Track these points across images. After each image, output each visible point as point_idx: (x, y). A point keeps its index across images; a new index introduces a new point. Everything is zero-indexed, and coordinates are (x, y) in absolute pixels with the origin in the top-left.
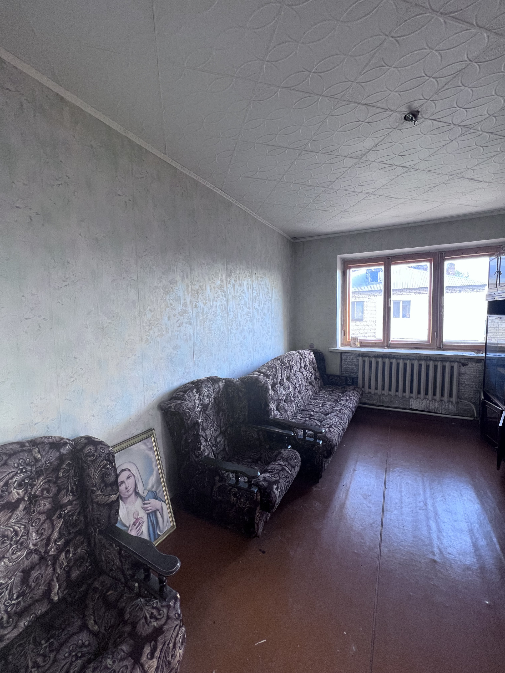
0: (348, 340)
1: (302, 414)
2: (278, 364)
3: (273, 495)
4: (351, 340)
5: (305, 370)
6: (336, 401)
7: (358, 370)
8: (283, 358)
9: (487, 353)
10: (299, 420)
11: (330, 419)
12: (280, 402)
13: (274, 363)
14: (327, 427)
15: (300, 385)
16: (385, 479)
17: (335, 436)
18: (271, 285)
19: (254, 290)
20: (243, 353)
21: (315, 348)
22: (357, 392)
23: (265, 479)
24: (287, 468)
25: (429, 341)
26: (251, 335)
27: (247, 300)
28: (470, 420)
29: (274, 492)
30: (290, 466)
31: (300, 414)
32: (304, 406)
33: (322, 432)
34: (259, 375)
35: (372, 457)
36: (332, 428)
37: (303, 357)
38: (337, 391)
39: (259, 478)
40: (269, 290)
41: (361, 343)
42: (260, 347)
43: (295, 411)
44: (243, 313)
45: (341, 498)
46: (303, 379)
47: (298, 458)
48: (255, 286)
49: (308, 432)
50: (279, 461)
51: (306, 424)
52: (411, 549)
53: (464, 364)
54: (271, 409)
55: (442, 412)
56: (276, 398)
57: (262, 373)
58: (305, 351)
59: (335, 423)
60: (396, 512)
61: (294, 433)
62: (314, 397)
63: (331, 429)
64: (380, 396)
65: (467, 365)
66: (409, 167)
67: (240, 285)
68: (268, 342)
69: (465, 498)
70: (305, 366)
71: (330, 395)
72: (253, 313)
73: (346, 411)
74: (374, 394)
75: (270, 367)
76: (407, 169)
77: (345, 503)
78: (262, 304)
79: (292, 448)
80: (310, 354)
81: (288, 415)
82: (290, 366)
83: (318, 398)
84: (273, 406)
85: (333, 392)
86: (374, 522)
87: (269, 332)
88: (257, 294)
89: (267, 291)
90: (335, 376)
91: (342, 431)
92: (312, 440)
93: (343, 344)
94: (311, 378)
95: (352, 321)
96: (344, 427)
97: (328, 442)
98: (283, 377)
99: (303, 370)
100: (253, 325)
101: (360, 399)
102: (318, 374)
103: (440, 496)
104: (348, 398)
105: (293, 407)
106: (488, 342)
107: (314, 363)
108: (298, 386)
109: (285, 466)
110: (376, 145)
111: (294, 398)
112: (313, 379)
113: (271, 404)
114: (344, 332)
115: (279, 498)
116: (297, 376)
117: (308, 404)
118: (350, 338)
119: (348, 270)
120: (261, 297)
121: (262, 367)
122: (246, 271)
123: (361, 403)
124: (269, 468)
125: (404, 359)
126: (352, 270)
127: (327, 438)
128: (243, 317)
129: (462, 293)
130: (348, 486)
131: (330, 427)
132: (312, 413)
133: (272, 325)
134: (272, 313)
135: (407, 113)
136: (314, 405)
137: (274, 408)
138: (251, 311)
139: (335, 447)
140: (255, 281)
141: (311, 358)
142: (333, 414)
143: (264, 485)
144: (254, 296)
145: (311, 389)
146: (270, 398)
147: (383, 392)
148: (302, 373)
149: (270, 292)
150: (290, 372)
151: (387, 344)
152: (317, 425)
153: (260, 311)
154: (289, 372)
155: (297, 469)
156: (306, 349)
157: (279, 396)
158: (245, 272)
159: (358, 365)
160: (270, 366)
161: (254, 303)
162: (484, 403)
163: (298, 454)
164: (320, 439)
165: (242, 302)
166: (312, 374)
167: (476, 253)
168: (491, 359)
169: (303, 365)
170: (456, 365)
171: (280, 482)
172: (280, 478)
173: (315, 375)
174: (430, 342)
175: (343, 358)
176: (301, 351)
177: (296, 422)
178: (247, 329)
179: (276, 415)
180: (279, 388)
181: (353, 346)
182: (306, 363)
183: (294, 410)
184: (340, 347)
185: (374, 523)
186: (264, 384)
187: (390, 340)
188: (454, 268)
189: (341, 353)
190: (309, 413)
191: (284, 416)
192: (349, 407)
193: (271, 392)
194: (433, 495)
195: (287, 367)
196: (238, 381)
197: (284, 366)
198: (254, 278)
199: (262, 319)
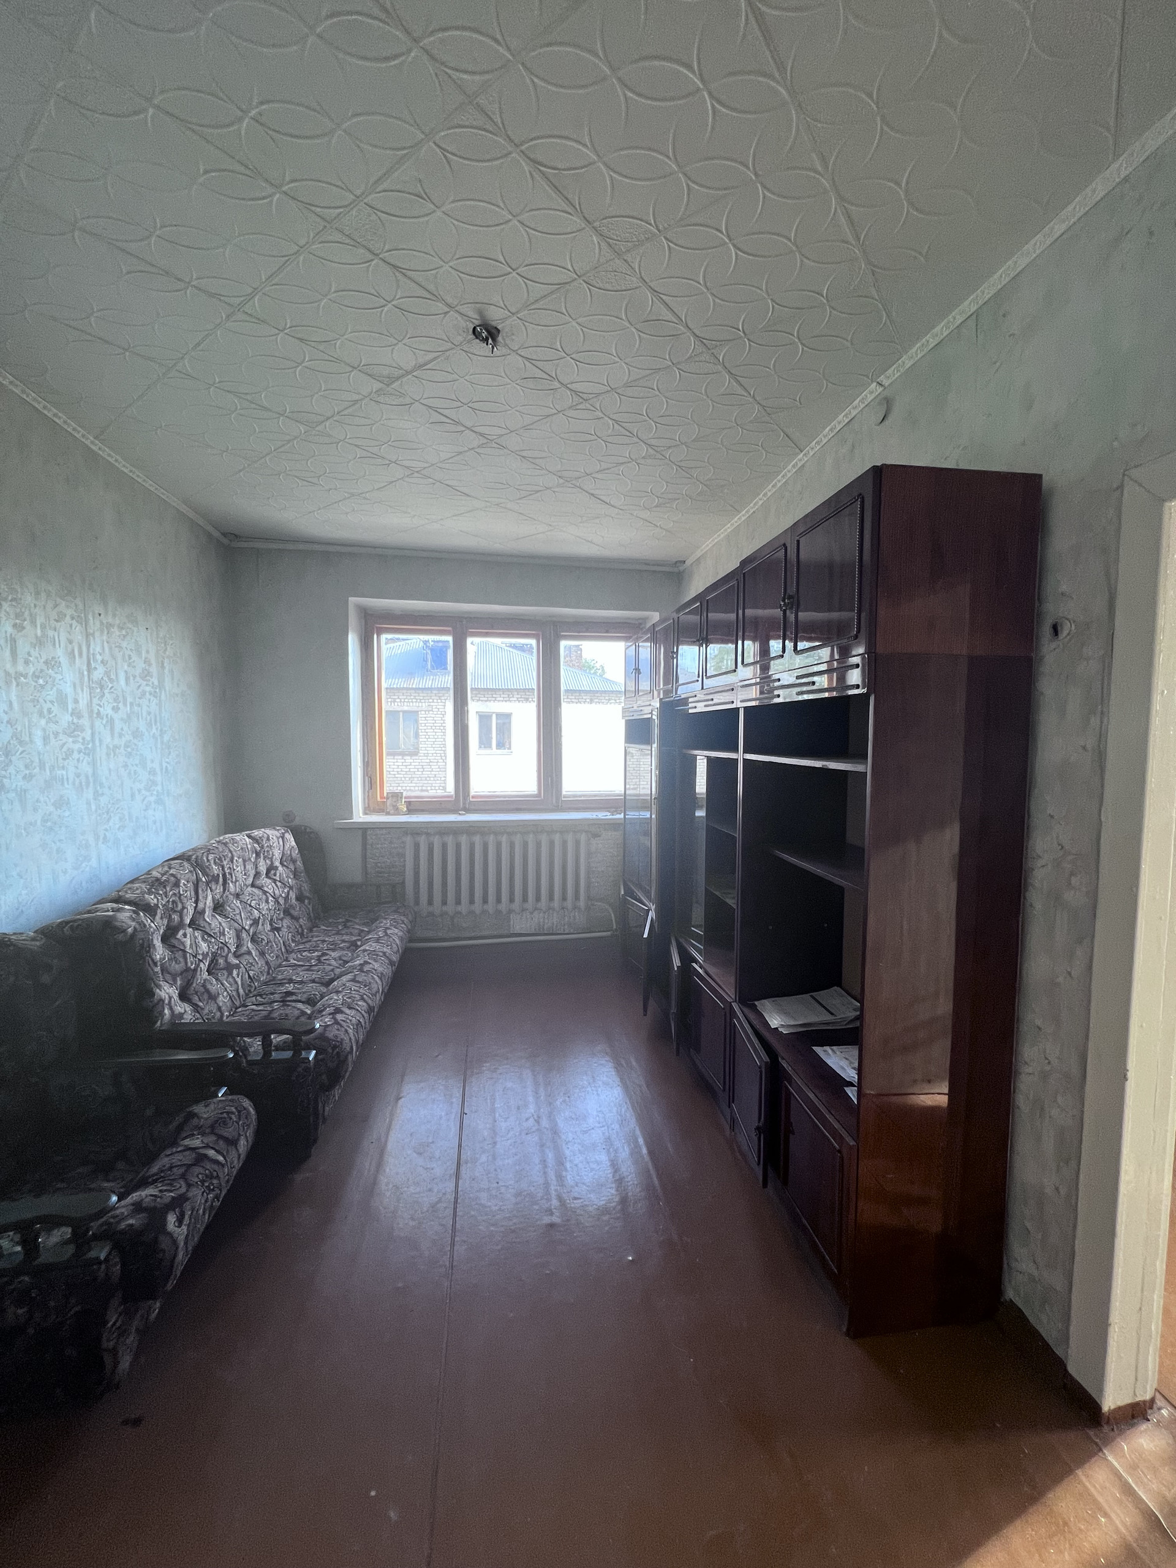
0: (381, 798)
1: (261, 996)
2: (185, 873)
3: (164, 1243)
4: (388, 798)
5: (269, 881)
6: (353, 946)
7: (404, 866)
8: (199, 854)
9: (627, 813)
10: (253, 1013)
11: (338, 992)
12: (193, 977)
13: (172, 871)
14: (330, 1014)
15: (256, 922)
16: (464, 1095)
17: (350, 1031)
18: (158, 651)
19: (95, 660)
20: (58, 851)
21: (297, 821)
22: (402, 918)
23: (138, 1207)
24: (211, 1153)
25: (539, 795)
26: (89, 794)
27: (68, 690)
28: (608, 937)
29: (170, 1234)
30: (222, 1144)
31: (255, 996)
32: (268, 973)
33: (313, 1030)
34: (119, 910)
35: (437, 1056)
36: (342, 1012)
37: (262, 847)
38: (357, 921)
39: (118, 1212)
40: (150, 665)
41: (409, 804)
42: (122, 828)
43: (241, 991)
44: (53, 727)
45: (366, 1173)
46: (263, 906)
47: (249, 1112)
48: (98, 649)
49: (276, 1039)
50: (187, 1142)
51: (273, 1019)
52: (511, 1223)
53: (596, 835)
54: (162, 1000)
55: (564, 930)
56: (177, 967)
57: (129, 903)
58: (270, 832)
59: (349, 1000)
60: (484, 1158)
61: (234, 1051)
62: (296, 946)
63: (339, 1017)
64: (452, 918)
65: (600, 836)
66: (489, 437)
67: (40, 642)
68: (151, 812)
69: (600, 1083)
70: (271, 869)
71: (338, 933)
72: (92, 727)
73: (376, 965)
74: (441, 915)
75: (156, 884)
76: (485, 441)
77: (375, 1182)
78: (125, 705)
79: (231, 1091)
80: (283, 838)
81: (219, 1009)
82: (224, 875)
83: (308, 945)
84: (167, 992)
85: (345, 926)
86: (440, 1199)
87: (154, 783)
88: (107, 674)
89: (144, 670)
90: (350, 886)
91: (366, 1015)
92: (288, 1054)
93: (367, 810)
94: (286, 898)
95: (388, 754)
96: (371, 1005)
97: (330, 1050)
98: (201, 905)
99: (264, 881)
100: (93, 764)
101: (409, 931)
102: (306, 887)
103: (562, 1094)
104: (381, 934)
105: (236, 983)
106: (627, 792)
107: (294, 861)
108: (251, 925)
109: (207, 1147)
110: (420, 367)
111: (237, 956)
112: (294, 901)
113: (159, 987)
114: (372, 779)
115: (186, 1243)
116: (246, 898)
117: (280, 966)
118: (385, 795)
119: (375, 636)
120: (122, 682)
121: (129, 886)
122: (64, 603)
123: (411, 940)
124: (155, 1169)
125: (495, 834)
126: (384, 637)
127: (327, 1040)
128: (53, 741)
129: (593, 704)
130: (383, 1140)
131: (338, 1011)
132: (290, 987)
133: (164, 765)
134: (162, 733)
135: (477, 323)
136: (296, 965)
137: (170, 998)
138: (85, 722)
139: (349, 1057)
140: (97, 634)
141: (287, 848)
142: (344, 979)
143: (132, 1225)
144: (95, 679)
145: (288, 927)
146: (158, 969)
147: (459, 908)
148: (260, 888)
149: (154, 669)
150: (224, 890)
151: (464, 804)
152: (303, 1013)
153: (118, 725)
154: (220, 889)
155: (243, 1145)
156: (272, 826)
157: (190, 959)
158: (56, 606)
159: (403, 855)
160: (157, 880)
161: (95, 701)
162: (624, 902)
163: (247, 1103)
164: (309, 1048)
165: (51, 694)
166: (291, 888)
167: (607, 632)
168: (633, 822)
169: (263, 869)
170: (583, 837)
171: (188, 1199)
172: (189, 1186)
173: (300, 889)
174: (540, 797)
175: (370, 841)
176: (256, 833)
177: (244, 1019)
178: (71, 776)
179: (181, 1015)
180: (188, 938)
181: (392, 812)
182: (272, 863)
183: (237, 990)
184: (361, 815)
185: (440, 1201)
186: (133, 935)
187: (469, 795)
188: (581, 656)
189: (364, 830)
190: (283, 989)
191: (206, 1011)
192: (384, 953)
193: (160, 951)
194: (550, 1096)
195: (215, 879)
196: (33, 939)
197: (205, 874)
198: (94, 625)
199: (126, 746)
